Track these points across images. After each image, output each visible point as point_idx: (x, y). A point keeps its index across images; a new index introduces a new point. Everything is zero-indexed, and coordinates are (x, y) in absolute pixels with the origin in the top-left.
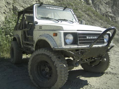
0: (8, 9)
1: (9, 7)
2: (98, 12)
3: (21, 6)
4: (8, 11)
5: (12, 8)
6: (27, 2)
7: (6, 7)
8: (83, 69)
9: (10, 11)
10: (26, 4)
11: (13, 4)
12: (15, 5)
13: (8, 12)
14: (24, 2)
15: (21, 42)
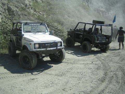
0: (3, 9)
1: (5, 7)
2: (90, 7)
3: (15, 5)
4: (4, 11)
5: (7, 8)
6: (20, 2)
7: (1, 8)
8: (50, 60)
9: (5, 11)
10: (19, 3)
11: (7, 4)
12: (9, 6)
13: (3, 13)
14: (17, 2)
15: (15, 43)
